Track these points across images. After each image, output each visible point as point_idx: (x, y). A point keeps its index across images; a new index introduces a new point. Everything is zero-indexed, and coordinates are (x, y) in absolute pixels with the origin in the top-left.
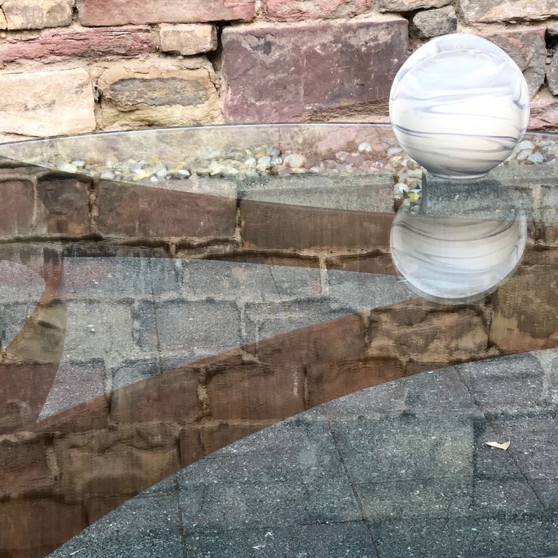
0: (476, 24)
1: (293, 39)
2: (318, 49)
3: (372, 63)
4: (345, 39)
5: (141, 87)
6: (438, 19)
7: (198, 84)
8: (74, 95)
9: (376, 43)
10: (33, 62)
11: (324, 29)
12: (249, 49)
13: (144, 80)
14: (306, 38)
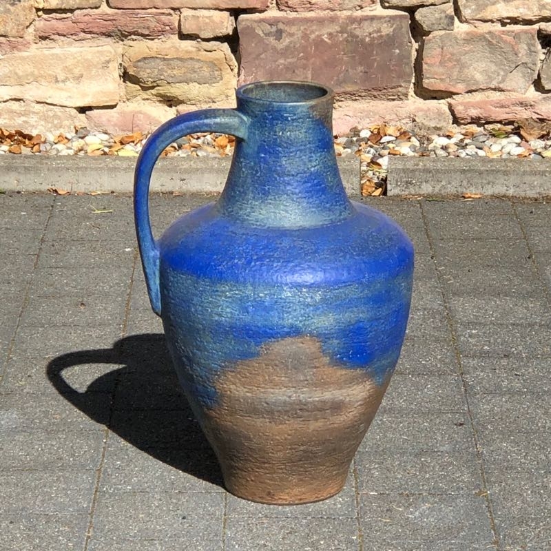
0: (472, 21)
1: (302, 28)
2: (325, 38)
3: (375, 52)
4: (351, 29)
5: (161, 65)
6: (437, 15)
7: (214, 65)
8: (100, 70)
9: (379, 34)
10: (66, 38)
11: (333, 20)
12: (261, 33)
13: (165, 59)
14: (314, 27)
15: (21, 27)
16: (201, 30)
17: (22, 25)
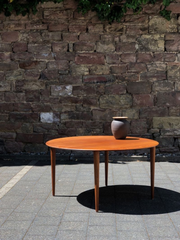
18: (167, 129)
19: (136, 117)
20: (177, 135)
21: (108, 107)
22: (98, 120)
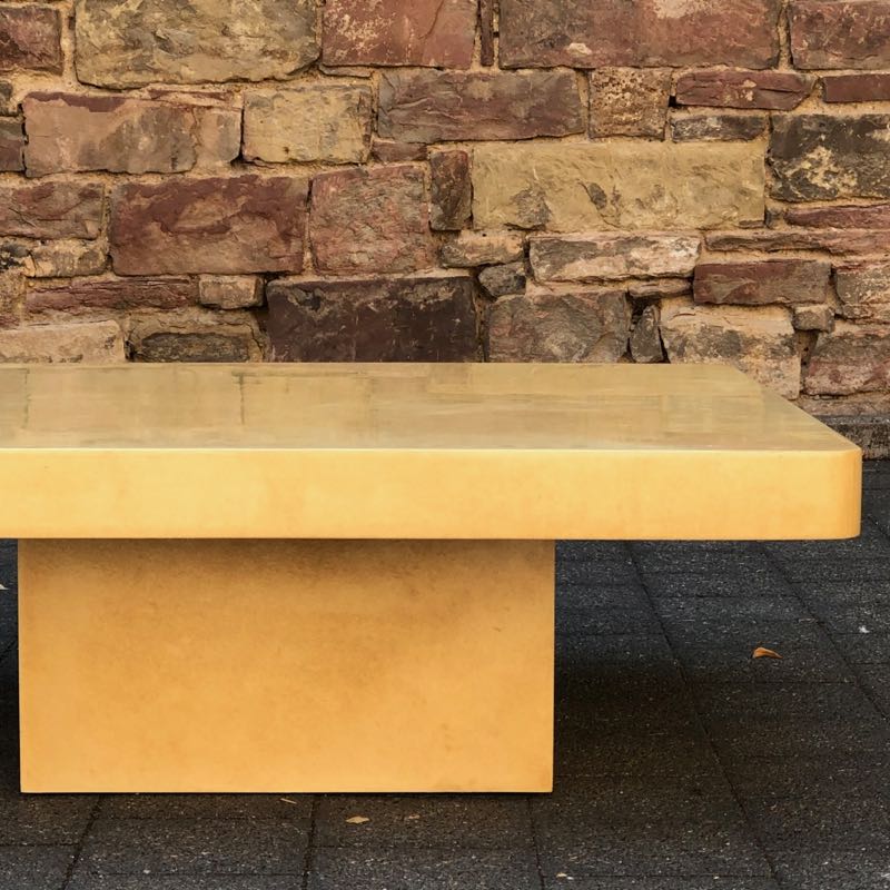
0: (547, 283)
1: (344, 295)
2: (372, 306)
3: (431, 323)
4: (402, 295)
5: (176, 342)
6: (505, 277)
7: (239, 341)
8: (103, 350)
9: (436, 300)
10: (61, 312)
11: (379, 284)
12: (294, 301)
13: (179, 335)
14: (358, 294)
15: (8, 300)
16: (222, 299)
17: (9, 297)
18: (574, 237)
19: (349, 146)
20: (649, 278)
21: (139, 78)
22: (72, 178)
